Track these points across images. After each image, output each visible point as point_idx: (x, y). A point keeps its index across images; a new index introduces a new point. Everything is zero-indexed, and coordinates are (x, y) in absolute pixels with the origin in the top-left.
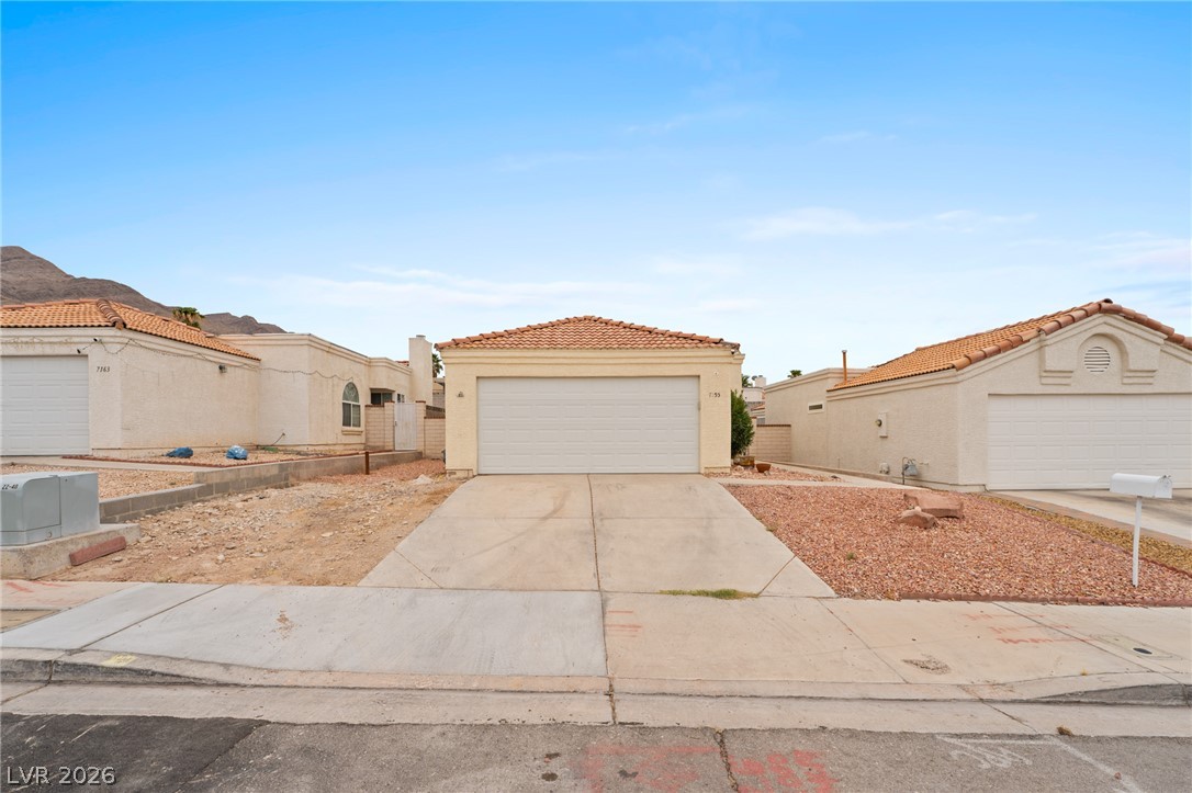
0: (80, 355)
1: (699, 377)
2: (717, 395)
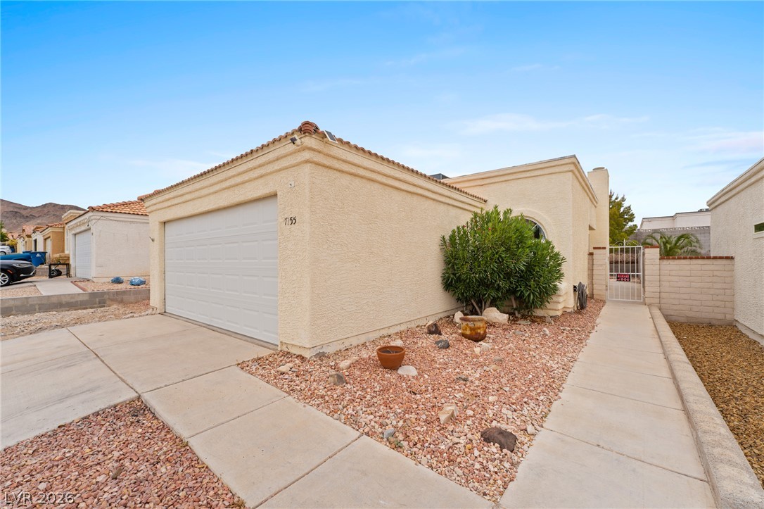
1: (277, 193)
2: (293, 220)
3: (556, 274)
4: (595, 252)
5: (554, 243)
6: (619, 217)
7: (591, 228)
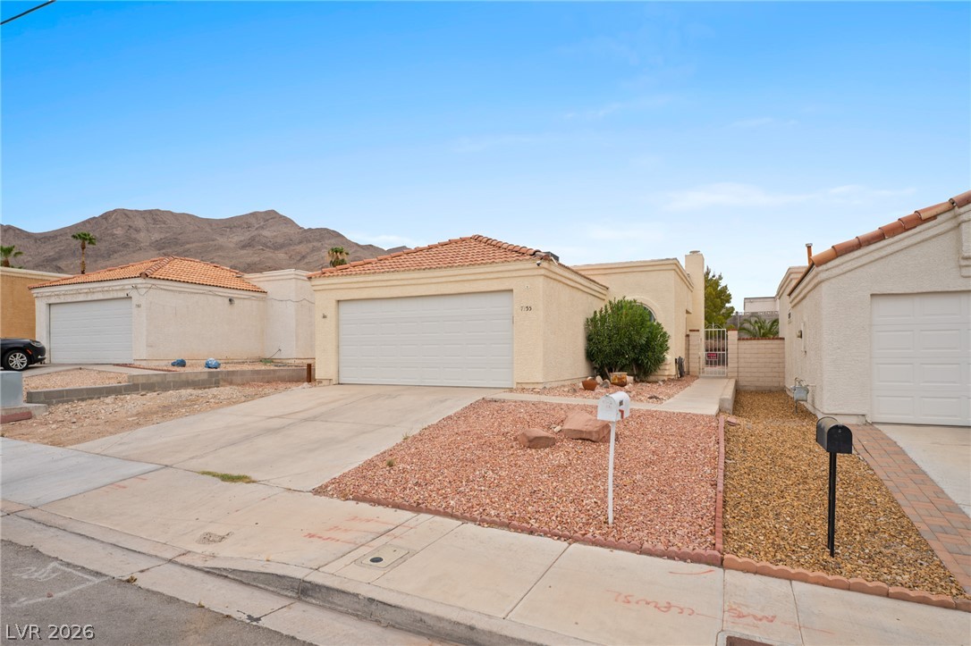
0: (128, 298)
1: (512, 290)
2: (528, 308)
3: (664, 347)
4: (691, 334)
5: (663, 325)
6: (716, 296)
7: (688, 312)
